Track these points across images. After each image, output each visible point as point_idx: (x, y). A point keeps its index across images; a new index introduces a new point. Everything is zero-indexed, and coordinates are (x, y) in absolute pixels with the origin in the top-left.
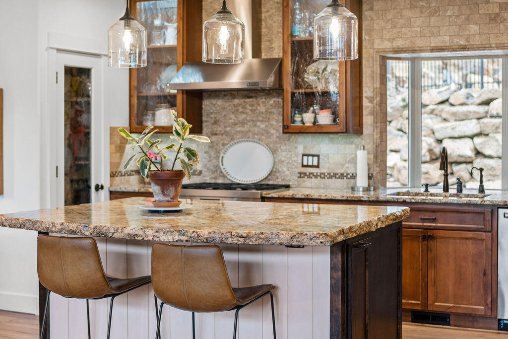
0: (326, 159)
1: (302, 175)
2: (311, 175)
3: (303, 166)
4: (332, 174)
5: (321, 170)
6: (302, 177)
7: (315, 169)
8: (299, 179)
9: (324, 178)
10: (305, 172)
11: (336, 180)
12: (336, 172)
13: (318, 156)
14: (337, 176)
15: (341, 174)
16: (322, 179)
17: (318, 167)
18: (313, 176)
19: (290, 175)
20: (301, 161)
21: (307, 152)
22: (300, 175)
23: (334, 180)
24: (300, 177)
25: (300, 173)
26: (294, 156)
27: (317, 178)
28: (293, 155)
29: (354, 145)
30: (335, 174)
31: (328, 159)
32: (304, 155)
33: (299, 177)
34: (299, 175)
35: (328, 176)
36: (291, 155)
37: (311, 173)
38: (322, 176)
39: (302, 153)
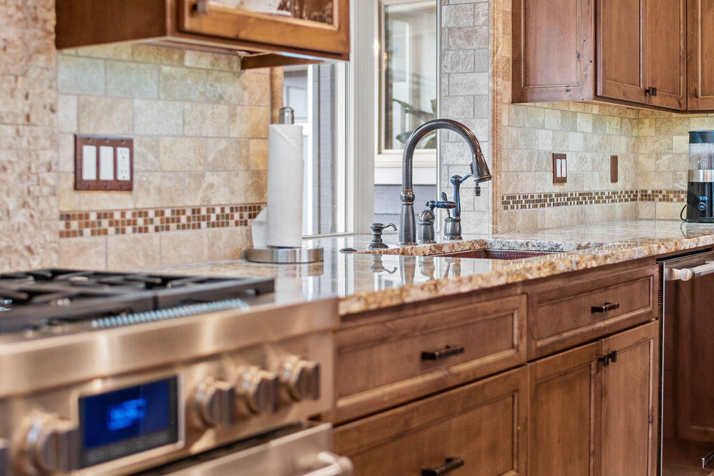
0: (151, 157)
1: (75, 225)
2: (105, 223)
3: (80, 185)
4: (168, 213)
5: (136, 200)
6: (74, 234)
7: (117, 195)
8: (64, 241)
9: (146, 230)
10: (84, 208)
11: (181, 233)
12: (179, 204)
13: (129, 143)
14: (183, 220)
15: (193, 211)
16: (138, 235)
17: (127, 187)
18: (111, 224)
19: (31, 228)
20: (70, 167)
21: (89, 130)
22: (68, 225)
23: (174, 232)
24: (66, 234)
25: (67, 217)
26: (48, 144)
27: (123, 232)
28: (44, 142)
29: (226, 107)
30: (178, 212)
31: (157, 157)
32: (79, 142)
33: (62, 234)
34: (61, 225)
35: (157, 221)
36: (36, 138)
37: (105, 216)
38: (140, 222)
39: (74, 130)
